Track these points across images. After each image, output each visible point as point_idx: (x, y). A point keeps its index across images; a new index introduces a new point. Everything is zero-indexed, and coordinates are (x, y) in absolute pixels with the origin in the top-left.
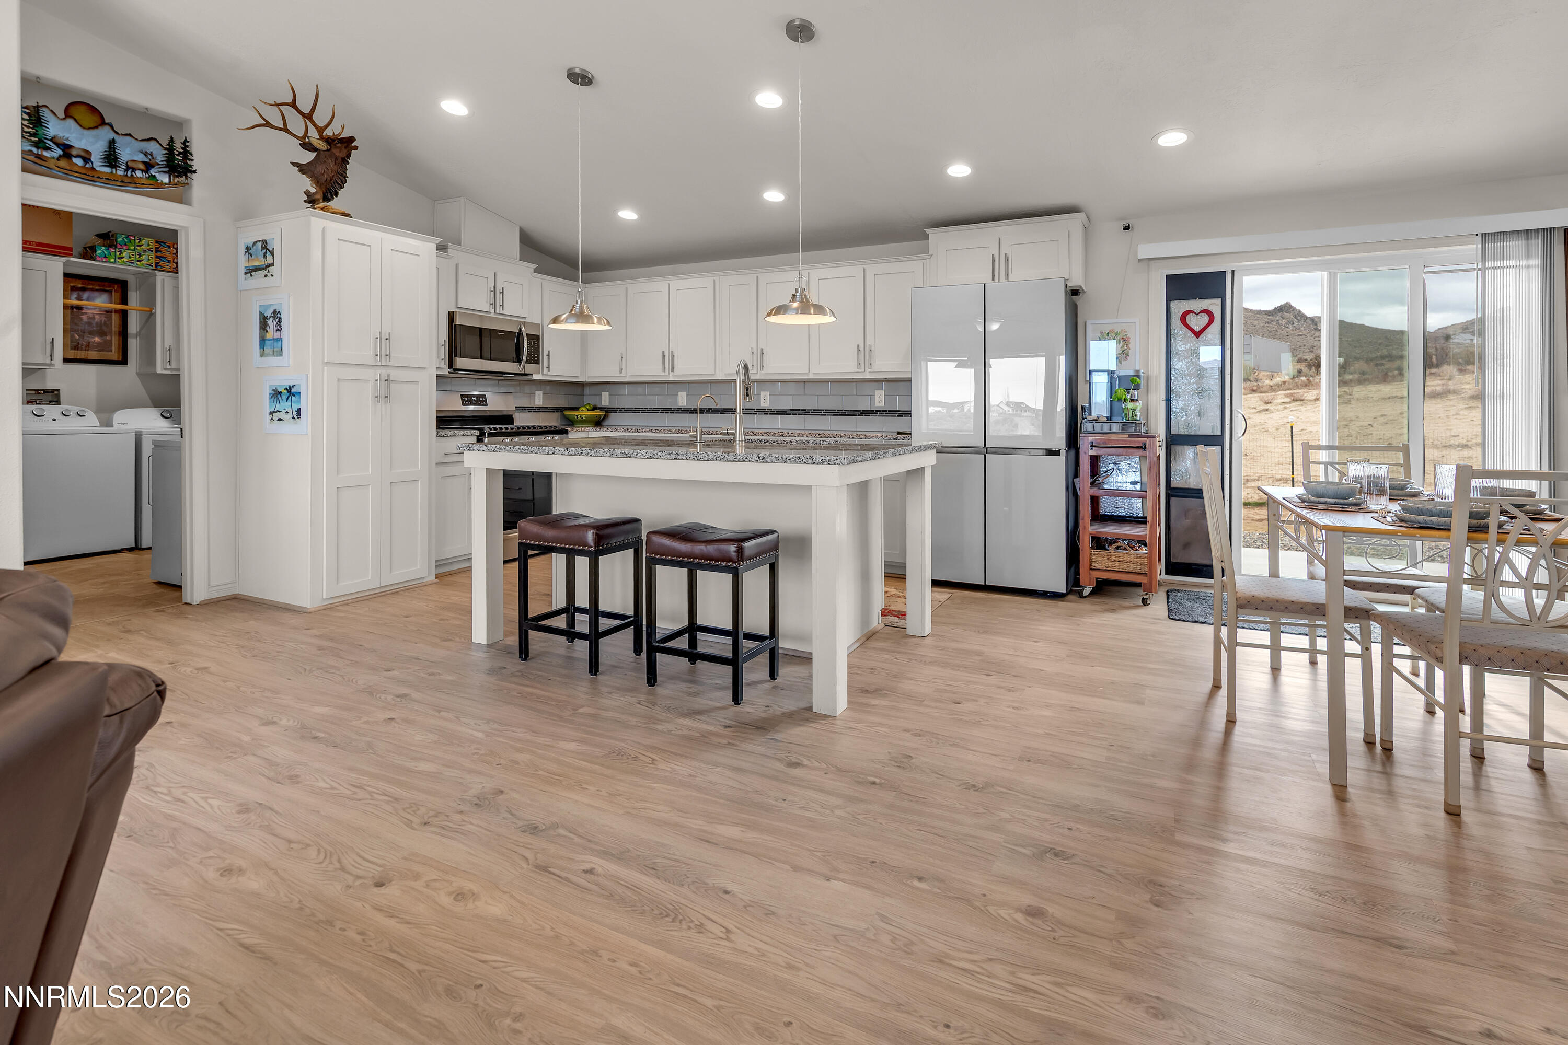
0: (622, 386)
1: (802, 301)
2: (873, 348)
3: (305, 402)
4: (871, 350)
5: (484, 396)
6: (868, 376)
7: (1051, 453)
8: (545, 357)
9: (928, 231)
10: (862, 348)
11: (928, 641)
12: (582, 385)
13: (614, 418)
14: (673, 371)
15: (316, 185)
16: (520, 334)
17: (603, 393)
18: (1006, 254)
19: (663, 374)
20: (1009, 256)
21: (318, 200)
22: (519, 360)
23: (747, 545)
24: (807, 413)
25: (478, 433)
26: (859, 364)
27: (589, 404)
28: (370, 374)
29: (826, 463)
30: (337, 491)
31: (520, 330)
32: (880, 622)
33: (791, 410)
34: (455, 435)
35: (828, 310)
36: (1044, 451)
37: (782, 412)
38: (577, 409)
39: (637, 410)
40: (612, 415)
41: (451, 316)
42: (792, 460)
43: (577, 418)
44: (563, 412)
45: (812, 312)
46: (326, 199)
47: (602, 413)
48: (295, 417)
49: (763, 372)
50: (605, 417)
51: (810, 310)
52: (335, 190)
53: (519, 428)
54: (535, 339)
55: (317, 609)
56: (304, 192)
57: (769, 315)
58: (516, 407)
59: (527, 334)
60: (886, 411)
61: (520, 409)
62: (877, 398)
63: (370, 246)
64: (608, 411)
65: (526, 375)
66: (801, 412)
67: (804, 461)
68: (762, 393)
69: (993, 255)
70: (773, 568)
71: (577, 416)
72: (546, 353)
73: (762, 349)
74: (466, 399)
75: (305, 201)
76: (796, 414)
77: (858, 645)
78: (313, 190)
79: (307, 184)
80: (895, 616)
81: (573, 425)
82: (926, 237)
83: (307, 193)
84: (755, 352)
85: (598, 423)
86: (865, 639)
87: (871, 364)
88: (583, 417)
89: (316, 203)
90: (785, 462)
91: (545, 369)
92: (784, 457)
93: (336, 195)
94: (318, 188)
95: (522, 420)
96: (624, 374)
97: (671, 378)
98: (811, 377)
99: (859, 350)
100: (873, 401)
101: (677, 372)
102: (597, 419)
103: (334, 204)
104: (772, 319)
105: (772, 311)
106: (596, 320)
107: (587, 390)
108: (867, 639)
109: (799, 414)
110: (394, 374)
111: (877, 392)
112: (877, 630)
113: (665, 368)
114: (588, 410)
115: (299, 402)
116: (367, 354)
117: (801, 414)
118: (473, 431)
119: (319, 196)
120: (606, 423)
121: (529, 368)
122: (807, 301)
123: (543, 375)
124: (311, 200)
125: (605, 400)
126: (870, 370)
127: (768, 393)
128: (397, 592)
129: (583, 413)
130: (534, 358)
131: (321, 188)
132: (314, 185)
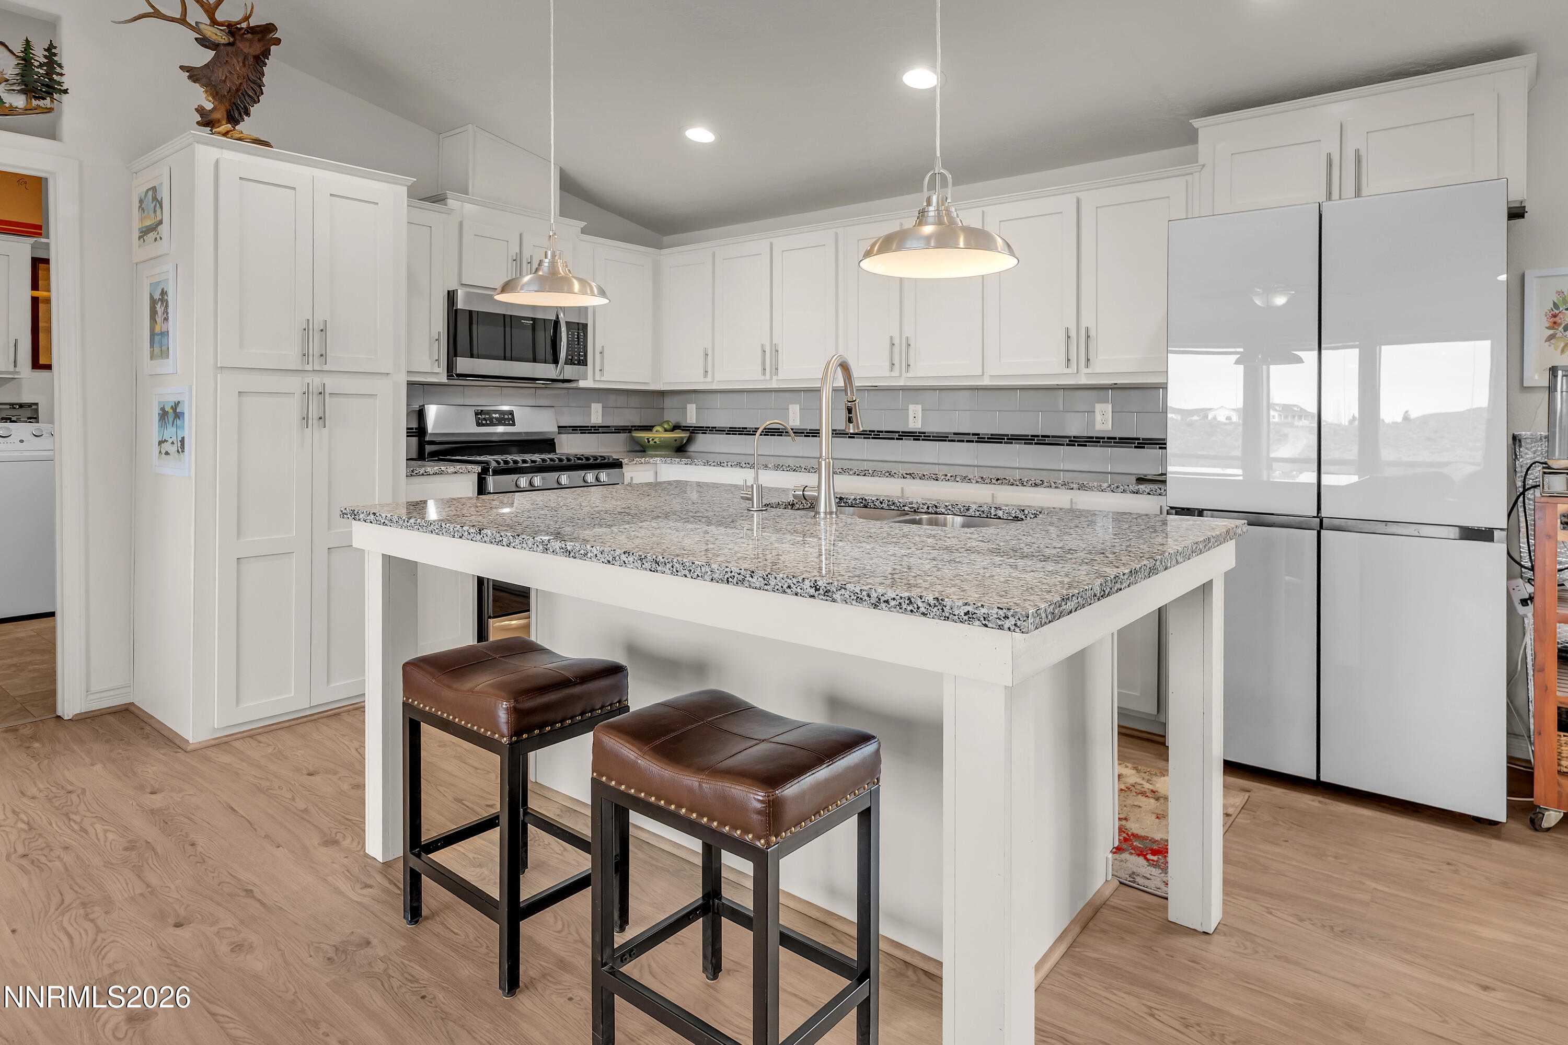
0: (714, 396)
1: (939, 222)
2: (1092, 333)
3: (189, 428)
4: (1088, 337)
5: (511, 413)
6: (1084, 381)
7: (1471, 534)
8: (598, 356)
9: (1196, 123)
10: (1073, 334)
11: (1218, 950)
12: (662, 394)
13: (703, 442)
14: (777, 374)
15: (213, 98)
16: (556, 323)
17: (689, 406)
18: (1357, 152)
19: (763, 378)
20: (1363, 153)
21: (219, 121)
22: (556, 361)
23: (791, 790)
24: (980, 439)
25: (478, 469)
26: (1069, 360)
27: (668, 422)
28: (295, 384)
29: (977, 623)
30: (238, 563)
31: (557, 317)
32: (1110, 877)
33: (955, 434)
34: (441, 473)
35: (999, 241)
36: (1457, 529)
37: (942, 438)
38: (649, 428)
39: (732, 431)
40: (701, 437)
41: (451, 296)
42: (893, 603)
43: (649, 442)
44: (630, 432)
45: (962, 244)
46: (233, 120)
47: (685, 435)
48: (180, 450)
49: (909, 375)
50: (690, 440)
51: (957, 238)
52: (245, 107)
53: (560, 460)
54: (580, 330)
55: (205, 745)
56: (196, 109)
57: (868, 254)
58: (559, 427)
59: (567, 323)
60: (1115, 438)
61: (562, 429)
62: (1098, 417)
63: (294, 189)
64: (694, 431)
65: (569, 381)
66: (971, 438)
67: (922, 610)
68: (911, 407)
69: (1329, 155)
70: (867, 818)
71: (648, 439)
72: (598, 350)
73: (907, 338)
74: (483, 417)
75: (198, 123)
76: (963, 441)
77: (1062, 949)
78: (209, 106)
79: (200, 97)
80: (1141, 853)
81: (644, 451)
82: (1192, 137)
83: (200, 110)
84: (897, 342)
85: (680, 450)
86: (1077, 929)
87: (1088, 360)
88: (656, 440)
89: (216, 126)
90: (875, 606)
91: (598, 373)
92: (874, 595)
93: (248, 114)
94: (216, 103)
95: (570, 446)
96: (709, 379)
97: (774, 385)
98: (986, 382)
99: (1069, 337)
100: (1091, 422)
101: (782, 375)
102: (678, 444)
103: (246, 126)
104: (878, 265)
105: (873, 246)
106: (576, 286)
107: (668, 402)
108: (1084, 928)
109: (968, 441)
110: (332, 384)
111: (1099, 407)
112: (1103, 899)
113: (764, 369)
114: (666, 430)
115: (183, 427)
116: (290, 356)
117: (972, 441)
118: (470, 467)
119: (220, 115)
120: (692, 448)
121: (569, 371)
122: (952, 221)
123: (594, 381)
124: (207, 121)
125: (691, 418)
126: (1086, 371)
127: (920, 406)
128: (338, 714)
129: (659, 435)
130: (579, 358)
131: (221, 102)
132: (210, 99)
